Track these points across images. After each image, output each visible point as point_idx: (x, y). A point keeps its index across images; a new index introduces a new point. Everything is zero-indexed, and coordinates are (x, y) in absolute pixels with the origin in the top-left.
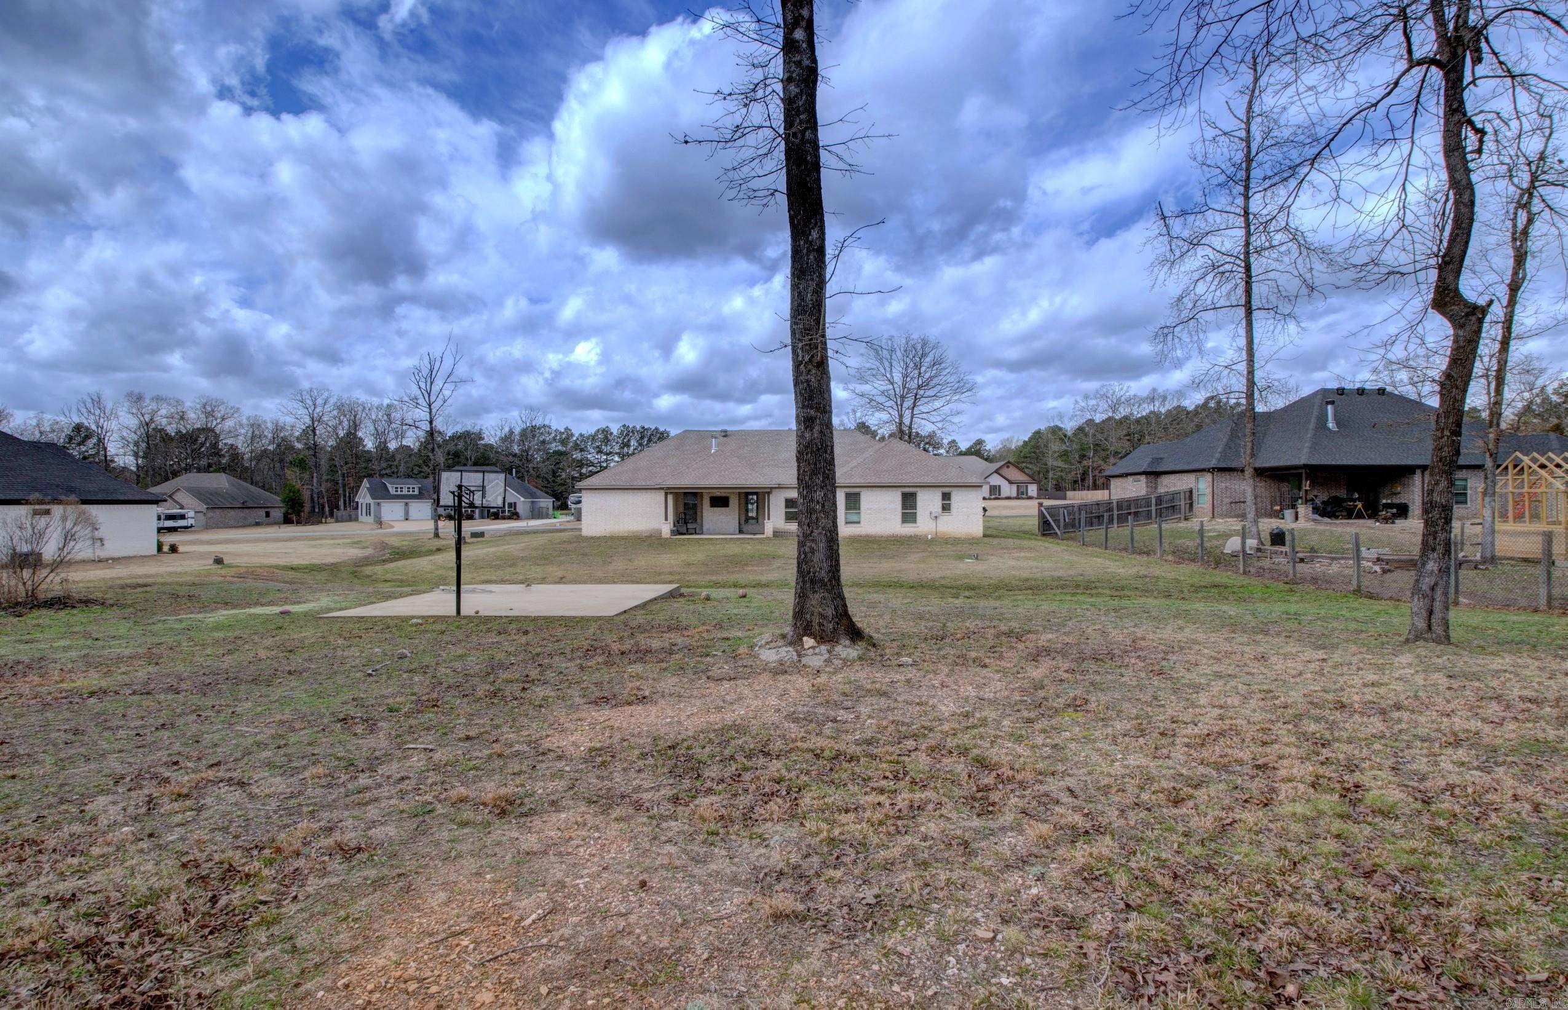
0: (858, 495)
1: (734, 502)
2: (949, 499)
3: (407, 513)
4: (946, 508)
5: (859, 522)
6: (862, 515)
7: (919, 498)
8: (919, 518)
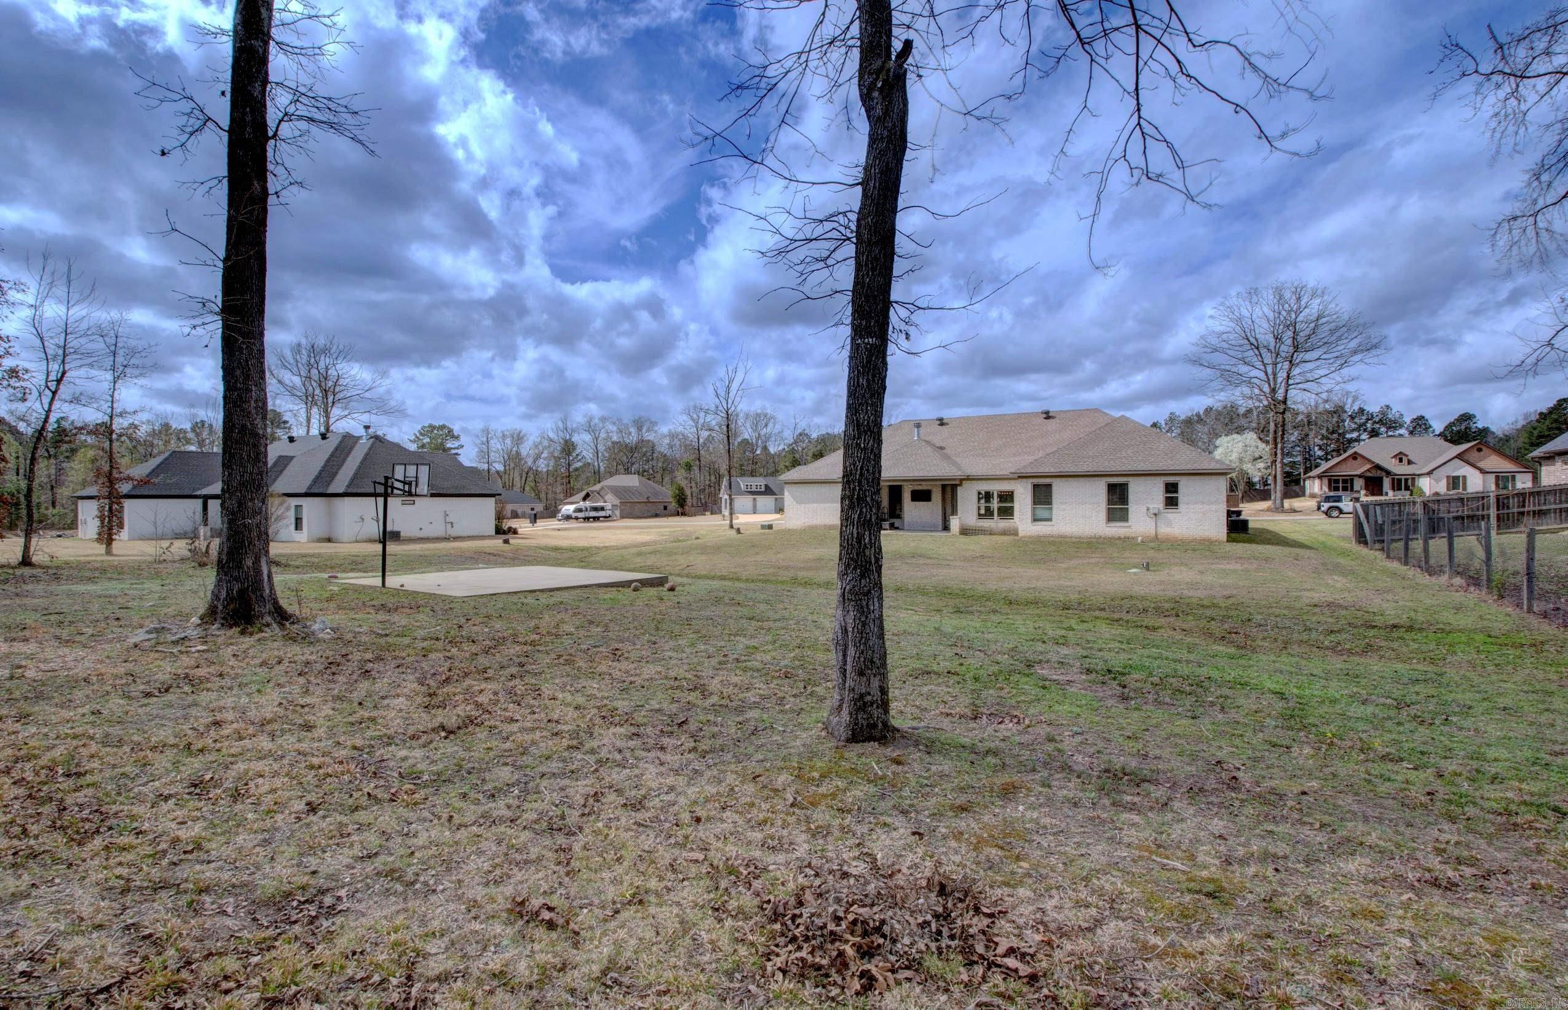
0: (1049, 486)
1: (937, 496)
2: (1176, 491)
3: (755, 506)
4: (1172, 502)
5: (1050, 520)
6: (1054, 511)
7: (1131, 490)
8: (1132, 515)
